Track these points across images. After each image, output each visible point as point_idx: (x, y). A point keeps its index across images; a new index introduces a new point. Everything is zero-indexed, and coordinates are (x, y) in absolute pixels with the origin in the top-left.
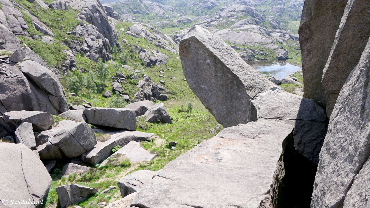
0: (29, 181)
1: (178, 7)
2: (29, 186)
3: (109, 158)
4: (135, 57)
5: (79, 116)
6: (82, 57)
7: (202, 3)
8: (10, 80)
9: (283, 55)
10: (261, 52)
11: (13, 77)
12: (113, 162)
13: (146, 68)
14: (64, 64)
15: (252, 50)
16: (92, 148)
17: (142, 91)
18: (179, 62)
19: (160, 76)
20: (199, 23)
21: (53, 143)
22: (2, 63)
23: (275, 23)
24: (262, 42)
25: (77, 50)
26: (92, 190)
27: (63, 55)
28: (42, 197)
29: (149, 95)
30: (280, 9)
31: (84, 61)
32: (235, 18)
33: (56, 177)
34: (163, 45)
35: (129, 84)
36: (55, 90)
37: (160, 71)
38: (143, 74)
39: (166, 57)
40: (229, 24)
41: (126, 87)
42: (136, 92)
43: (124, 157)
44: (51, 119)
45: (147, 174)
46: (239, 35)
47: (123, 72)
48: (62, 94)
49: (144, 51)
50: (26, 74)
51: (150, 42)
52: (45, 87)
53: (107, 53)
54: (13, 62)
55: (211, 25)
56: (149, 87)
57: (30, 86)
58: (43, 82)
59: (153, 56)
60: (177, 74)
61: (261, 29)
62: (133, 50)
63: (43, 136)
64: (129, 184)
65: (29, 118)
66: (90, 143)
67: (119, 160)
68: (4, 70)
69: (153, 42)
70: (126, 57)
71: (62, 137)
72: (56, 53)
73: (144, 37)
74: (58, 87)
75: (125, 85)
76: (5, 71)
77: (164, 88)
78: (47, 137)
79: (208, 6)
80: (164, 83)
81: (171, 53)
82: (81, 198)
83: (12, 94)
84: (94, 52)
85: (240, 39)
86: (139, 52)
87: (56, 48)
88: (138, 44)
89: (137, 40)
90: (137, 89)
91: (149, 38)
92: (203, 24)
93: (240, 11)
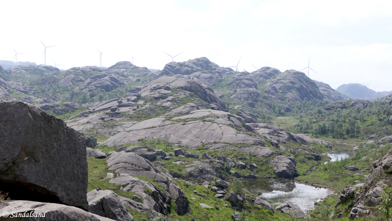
1: (39, 86)
7: (91, 78)
9: (287, 167)
10: (241, 163)
15: (219, 158)
20: (91, 111)
23: (249, 116)
24: (238, 142)
30: (250, 94)
32: (171, 101)
40: (159, 111)
46: (188, 129)
55: (119, 113)
61: (232, 118)
79: (104, 84)
85: (190, 137)
92: (102, 113)
93: (178, 88)
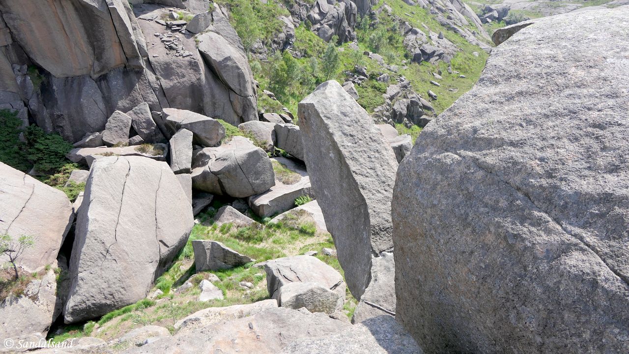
0: (161, 220)
2: (159, 228)
3: (286, 213)
4: (397, 42)
5: (266, 133)
6: (305, 31)
8: (181, 60)
11: (185, 57)
12: (290, 222)
13: (411, 64)
14: (276, 39)
16: (265, 190)
17: (389, 105)
18: (475, 62)
19: (432, 83)
21: (212, 170)
22: (176, 32)
25: (301, 18)
26: (241, 258)
27: (277, 23)
28: (172, 247)
29: (401, 113)
31: (308, 38)
33: (208, 219)
34: (455, 24)
35: (370, 90)
36: (240, 85)
37: (435, 74)
38: (400, 76)
39: (453, 48)
41: (365, 94)
42: (378, 105)
43: (309, 218)
44: (221, 132)
45: (311, 266)
47: (366, 66)
48: (250, 92)
49: (416, 33)
50: (204, 55)
51: (432, 16)
52: (225, 79)
53: (350, 29)
54: (190, 33)
56: (405, 100)
57: (205, 74)
58: (224, 70)
59: (429, 43)
60: (464, 85)
62: (397, 28)
63: (204, 156)
64: (280, 272)
65: (191, 124)
66: (264, 183)
67: (299, 221)
68: (175, 43)
69: (437, 17)
70: (379, 39)
71: (226, 164)
72: (268, 19)
73: (424, 6)
74: (245, 82)
75: (363, 90)
76: (176, 45)
77: (431, 107)
78: (209, 157)
80: (435, 96)
81: (466, 43)
82: (224, 263)
83: (179, 83)
84: (327, 25)
86: (407, 33)
87: (269, 11)
88: (409, 18)
89: (410, 9)
90: (382, 100)
91: (432, 8)
